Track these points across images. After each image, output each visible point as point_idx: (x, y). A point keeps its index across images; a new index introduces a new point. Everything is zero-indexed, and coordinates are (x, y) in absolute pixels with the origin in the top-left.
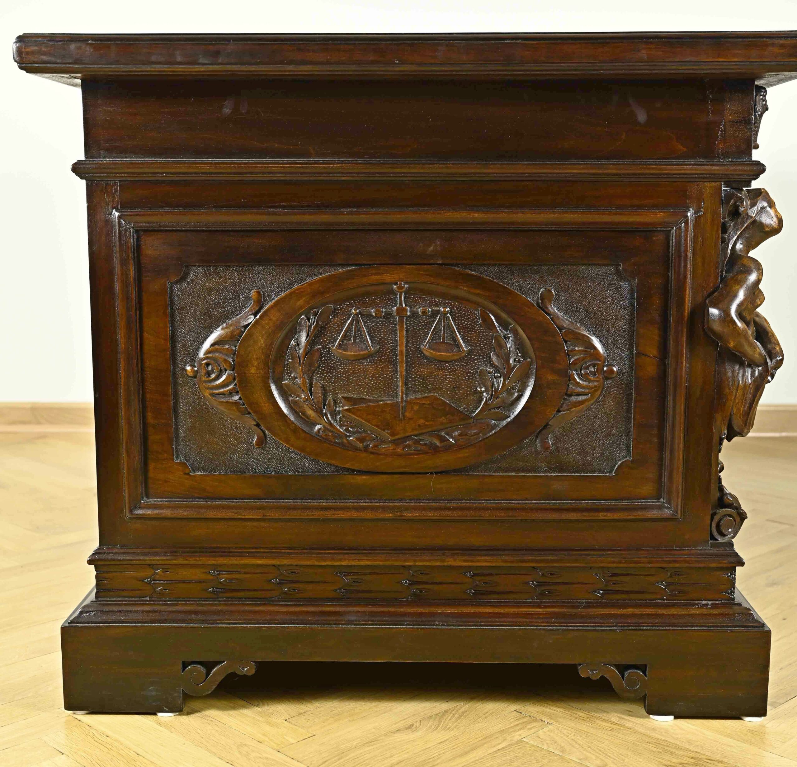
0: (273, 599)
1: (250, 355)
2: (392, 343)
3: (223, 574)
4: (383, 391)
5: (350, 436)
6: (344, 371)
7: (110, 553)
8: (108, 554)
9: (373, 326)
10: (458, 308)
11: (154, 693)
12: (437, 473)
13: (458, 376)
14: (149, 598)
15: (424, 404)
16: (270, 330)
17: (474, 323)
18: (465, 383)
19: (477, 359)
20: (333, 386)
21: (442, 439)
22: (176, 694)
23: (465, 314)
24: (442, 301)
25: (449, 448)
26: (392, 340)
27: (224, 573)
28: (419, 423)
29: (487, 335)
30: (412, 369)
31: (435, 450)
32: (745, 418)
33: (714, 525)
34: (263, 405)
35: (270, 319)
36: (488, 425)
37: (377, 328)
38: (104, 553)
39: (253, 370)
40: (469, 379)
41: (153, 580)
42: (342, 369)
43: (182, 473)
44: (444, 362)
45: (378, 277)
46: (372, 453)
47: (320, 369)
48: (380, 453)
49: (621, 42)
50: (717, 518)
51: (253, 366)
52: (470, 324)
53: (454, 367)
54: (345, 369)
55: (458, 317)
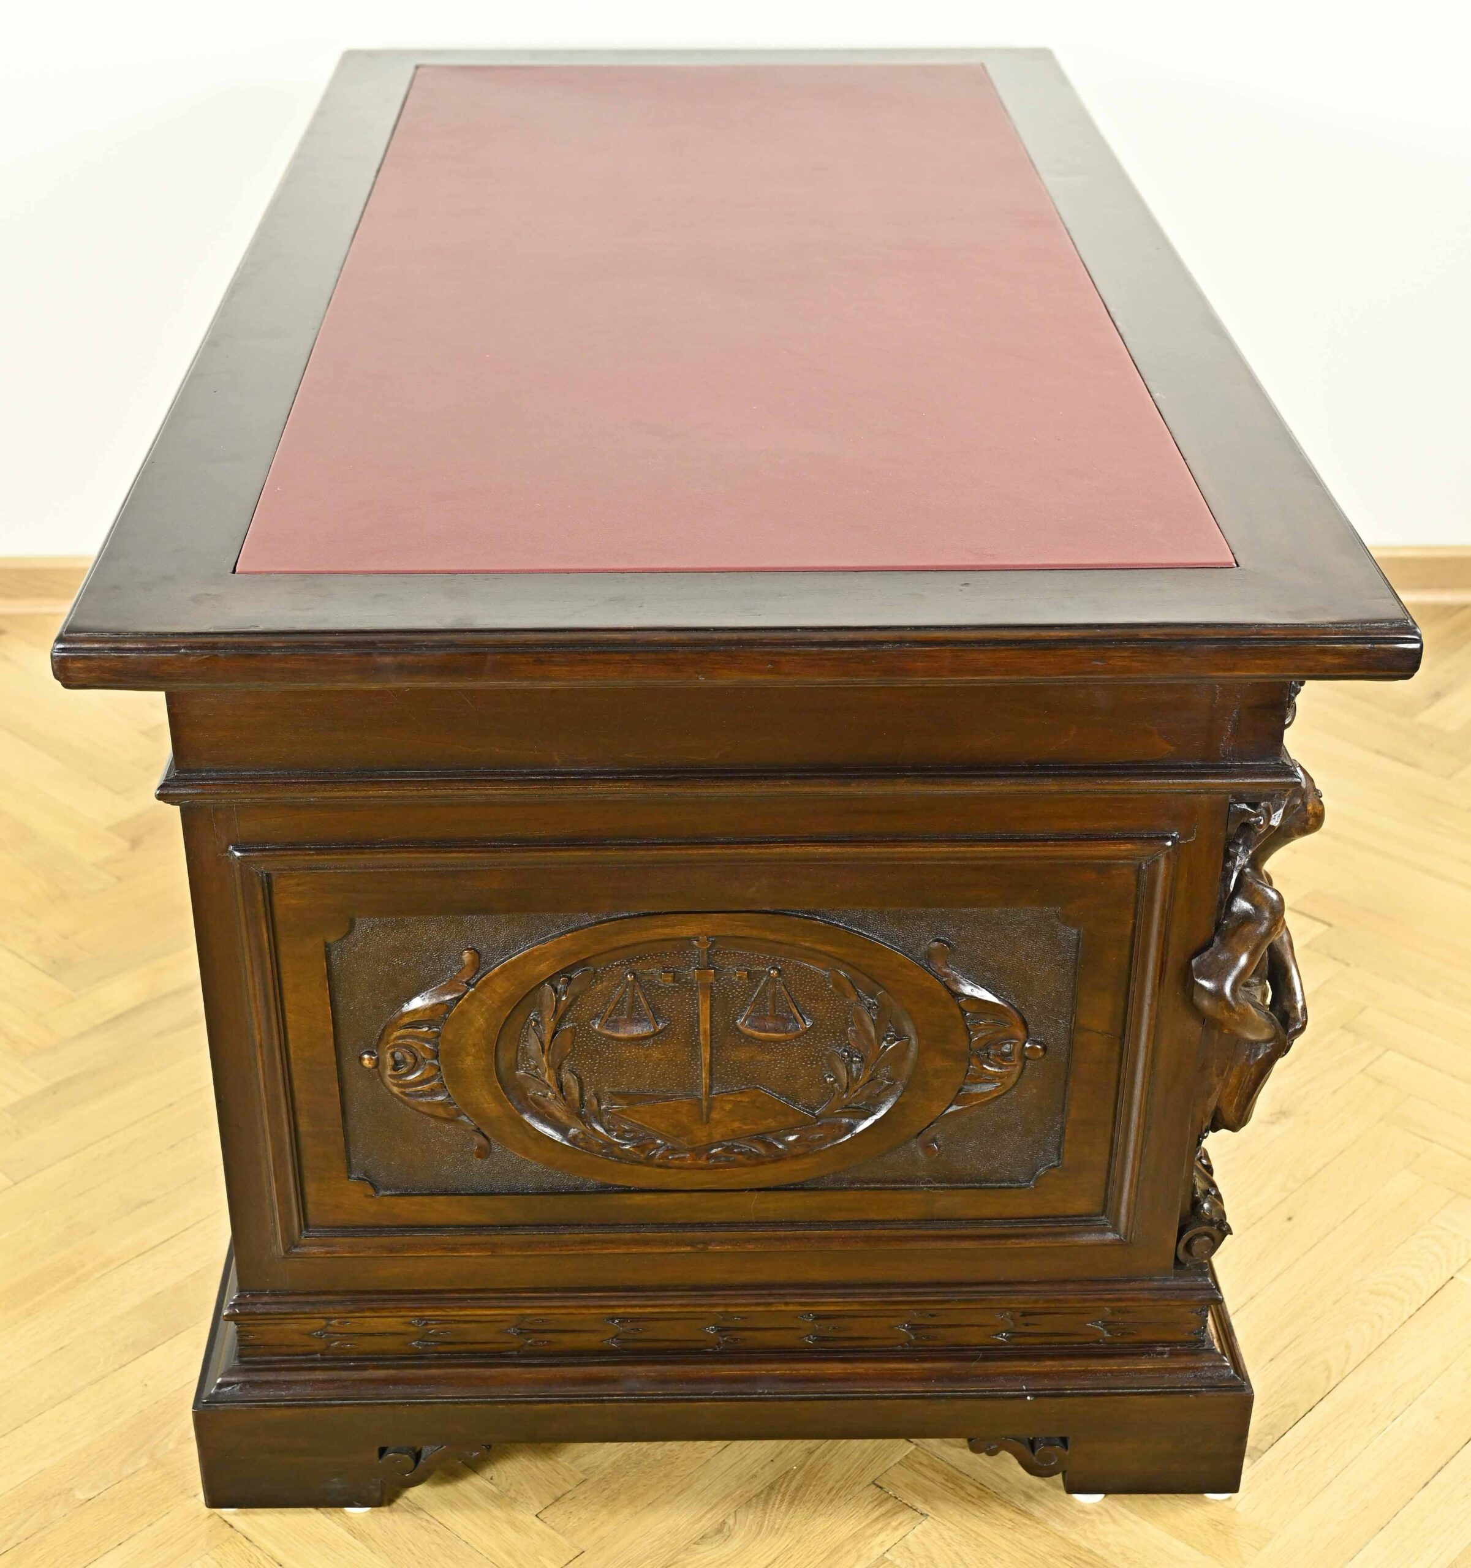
0: (510, 1353)
1: (463, 1040)
2: (690, 1017)
3: (432, 1324)
4: (676, 1084)
5: (625, 1144)
6: (613, 1057)
7: (256, 1304)
8: (255, 1304)
9: (660, 994)
10: (796, 968)
11: (339, 1486)
12: (759, 1190)
13: (794, 1061)
14: (321, 1355)
15: (741, 1101)
16: (494, 1006)
17: (821, 988)
18: (805, 1070)
19: (825, 1037)
20: (596, 1076)
21: (769, 1146)
22: (371, 1487)
23: (806, 976)
24: (770, 959)
25: (779, 1157)
26: (690, 1013)
27: (434, 1322)
28: (733, 1128)
29: (842, 1004)
30: (721, 1053)
31: (758, 1161)
32: (1239, 1113)
33: (1182, 1245)
34: (486, 1105)
35: (495, 992)
36: (840, 1126)
37: (665, 997)
38: (247, 1304)
39: (469, 1061)
40: (812, 1064)
41: (325, 1333)
42: (609, 1054)
43: (363, 1195)
44: (771, 1042)
45: (667, 931)
46: (659, 1166)
47: (575, 1054)
48: (670, 1165)
49: (1075, 649)
50: (1186, 1236)
51: (468, 1054)
52: (814, 990)
53: (788, 1048)
54: (615, 1053)
55: (795, 980)
